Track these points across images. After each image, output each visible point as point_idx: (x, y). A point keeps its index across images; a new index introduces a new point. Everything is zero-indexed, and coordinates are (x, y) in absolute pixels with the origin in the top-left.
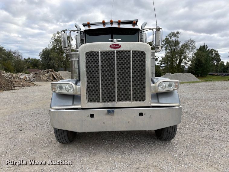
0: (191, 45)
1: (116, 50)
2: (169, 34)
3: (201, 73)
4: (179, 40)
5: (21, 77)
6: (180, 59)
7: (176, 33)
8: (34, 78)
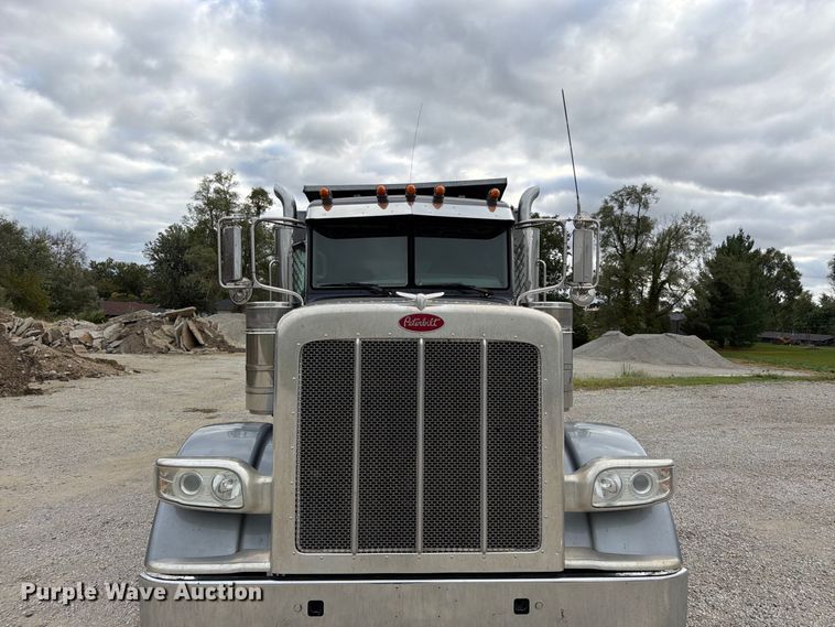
0: (694, 235)
1: (422, 338)
2: (616, 193)
3: (732, 335)
4: (649, 214)
5: (72, 335)
6: (654, 282)
7: (639, 189)
8: (119, 338)
